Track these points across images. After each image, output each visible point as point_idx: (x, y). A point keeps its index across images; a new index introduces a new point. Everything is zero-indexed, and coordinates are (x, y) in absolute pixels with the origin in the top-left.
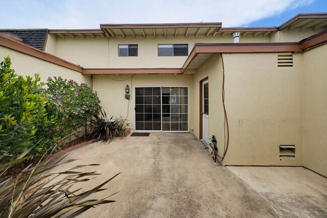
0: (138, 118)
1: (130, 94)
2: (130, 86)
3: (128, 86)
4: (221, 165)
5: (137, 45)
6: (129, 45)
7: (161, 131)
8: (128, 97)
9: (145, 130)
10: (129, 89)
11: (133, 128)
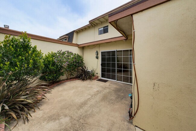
0: (103, 70)
1: (98, 56)
2: (98, 51)
3: (97, 51)
4: (132, 123)
5: (108, 26)
6: (104, 27)
7: (116, 81)
8: (97, 58)
9: (107, 78)
10: (98, 53)
11: (100, 76)
